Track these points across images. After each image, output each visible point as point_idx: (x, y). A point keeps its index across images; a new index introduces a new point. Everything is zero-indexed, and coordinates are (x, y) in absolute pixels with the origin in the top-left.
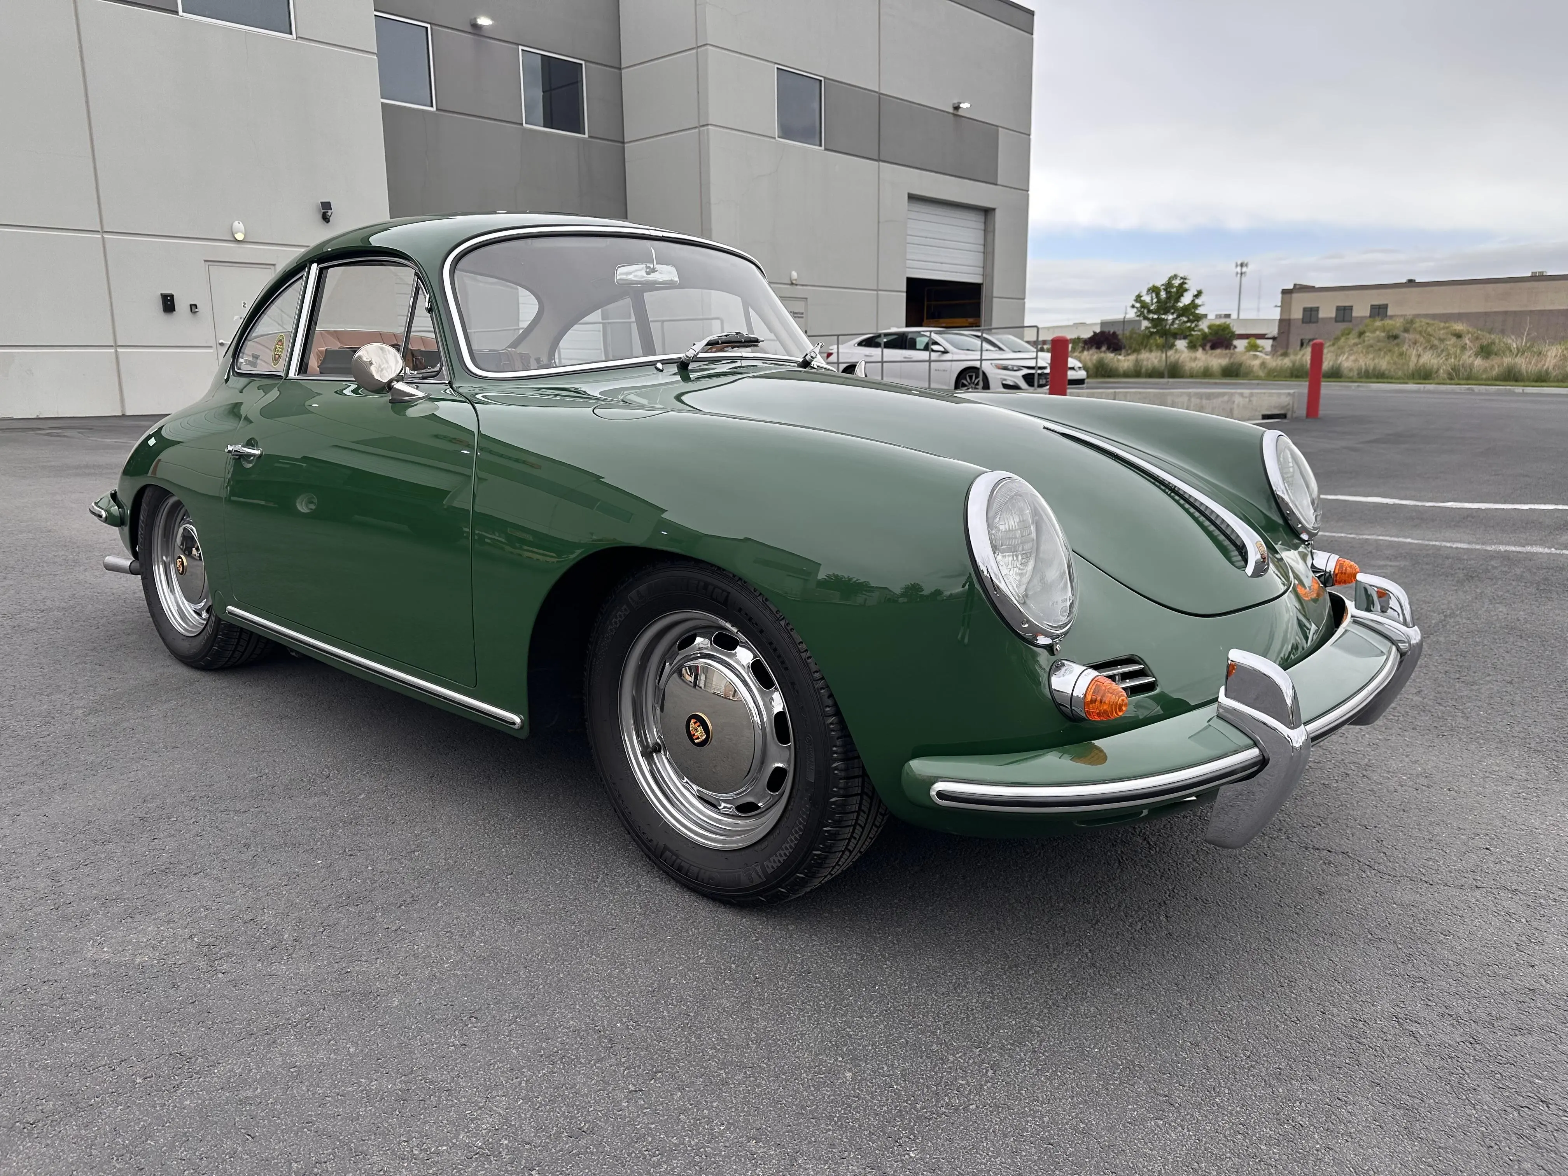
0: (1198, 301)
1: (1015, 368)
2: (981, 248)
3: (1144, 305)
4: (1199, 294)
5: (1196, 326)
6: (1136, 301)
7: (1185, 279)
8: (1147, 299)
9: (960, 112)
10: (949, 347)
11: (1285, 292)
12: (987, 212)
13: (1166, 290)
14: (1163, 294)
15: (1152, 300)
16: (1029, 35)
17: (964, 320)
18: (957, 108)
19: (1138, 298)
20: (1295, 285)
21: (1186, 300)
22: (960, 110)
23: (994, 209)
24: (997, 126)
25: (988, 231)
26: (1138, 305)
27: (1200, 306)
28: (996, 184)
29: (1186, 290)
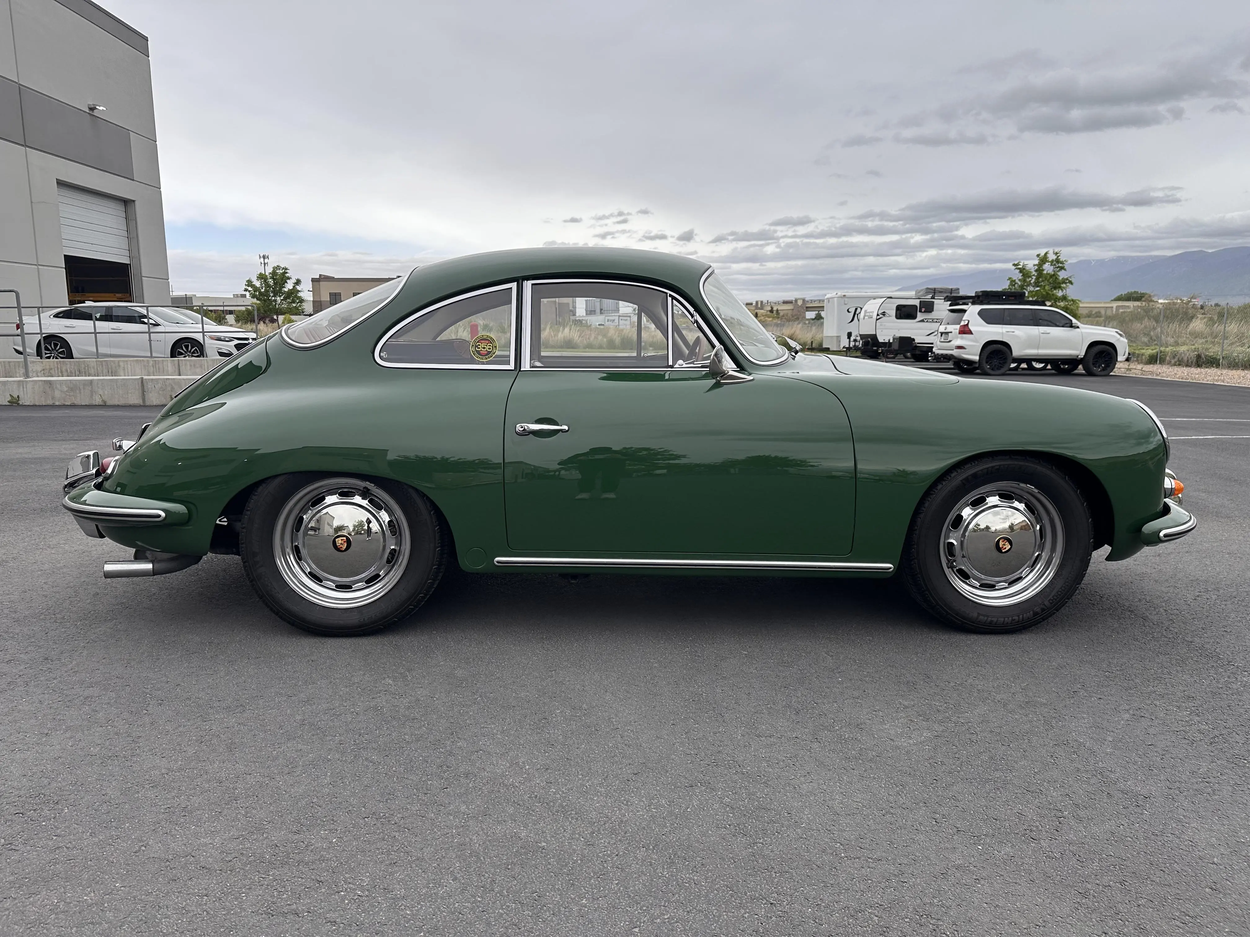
0: (298, 288)
1: (227, 339)
2: (125, 234)
3: (256, 289)
4: (298, 282)
5: (300, 306)
6: (248, 286)
7: (286, 269)
8: (258, 284)
9: (95, 113)
10: (159, 321)
11: (313, 280)
12: (127, 203)
13: (272, 278)
14: (271, 282)
15: (261, 284)
16: (147, 57)
17: (112, 295)
18: (92, 109)
19: (249, 283)
20: (320, 275)
21: (289, 286)
22: (95, 111)
23: (134, 201)
24: (129, 130)
25: (130, 219)
26: (250, 289)
27: (300, 291)
28: (133, 180)
29: (289, 278)
